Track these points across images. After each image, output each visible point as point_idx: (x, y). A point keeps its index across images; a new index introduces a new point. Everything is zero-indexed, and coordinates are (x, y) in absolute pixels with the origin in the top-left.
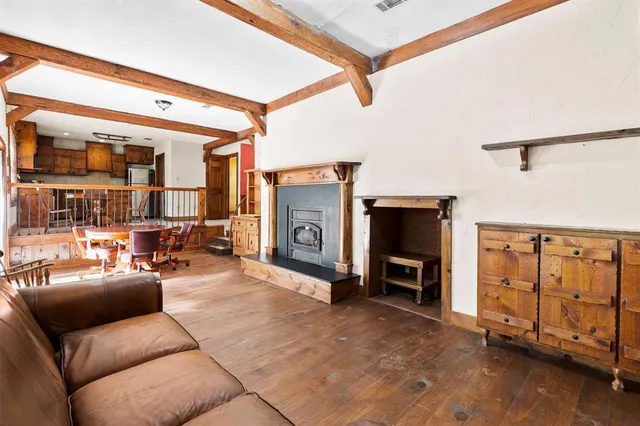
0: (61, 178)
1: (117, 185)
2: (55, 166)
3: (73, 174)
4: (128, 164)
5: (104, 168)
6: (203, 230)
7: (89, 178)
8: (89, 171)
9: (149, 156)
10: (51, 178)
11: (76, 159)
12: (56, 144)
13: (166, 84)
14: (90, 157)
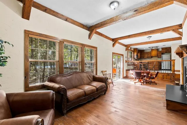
0: (146, 59)
1: (159, 60)
2: (144, 56)
3: (148, 58)
4: (163, 54)
5: (155, 56)
6: (173, 75)
7: (152, 58)
8: (152, 57)
9: (169, 50)
10: (144, 59)
11: (149, 54)
12: (145, 51)
13: (140, 35)
14: (152, 53)
